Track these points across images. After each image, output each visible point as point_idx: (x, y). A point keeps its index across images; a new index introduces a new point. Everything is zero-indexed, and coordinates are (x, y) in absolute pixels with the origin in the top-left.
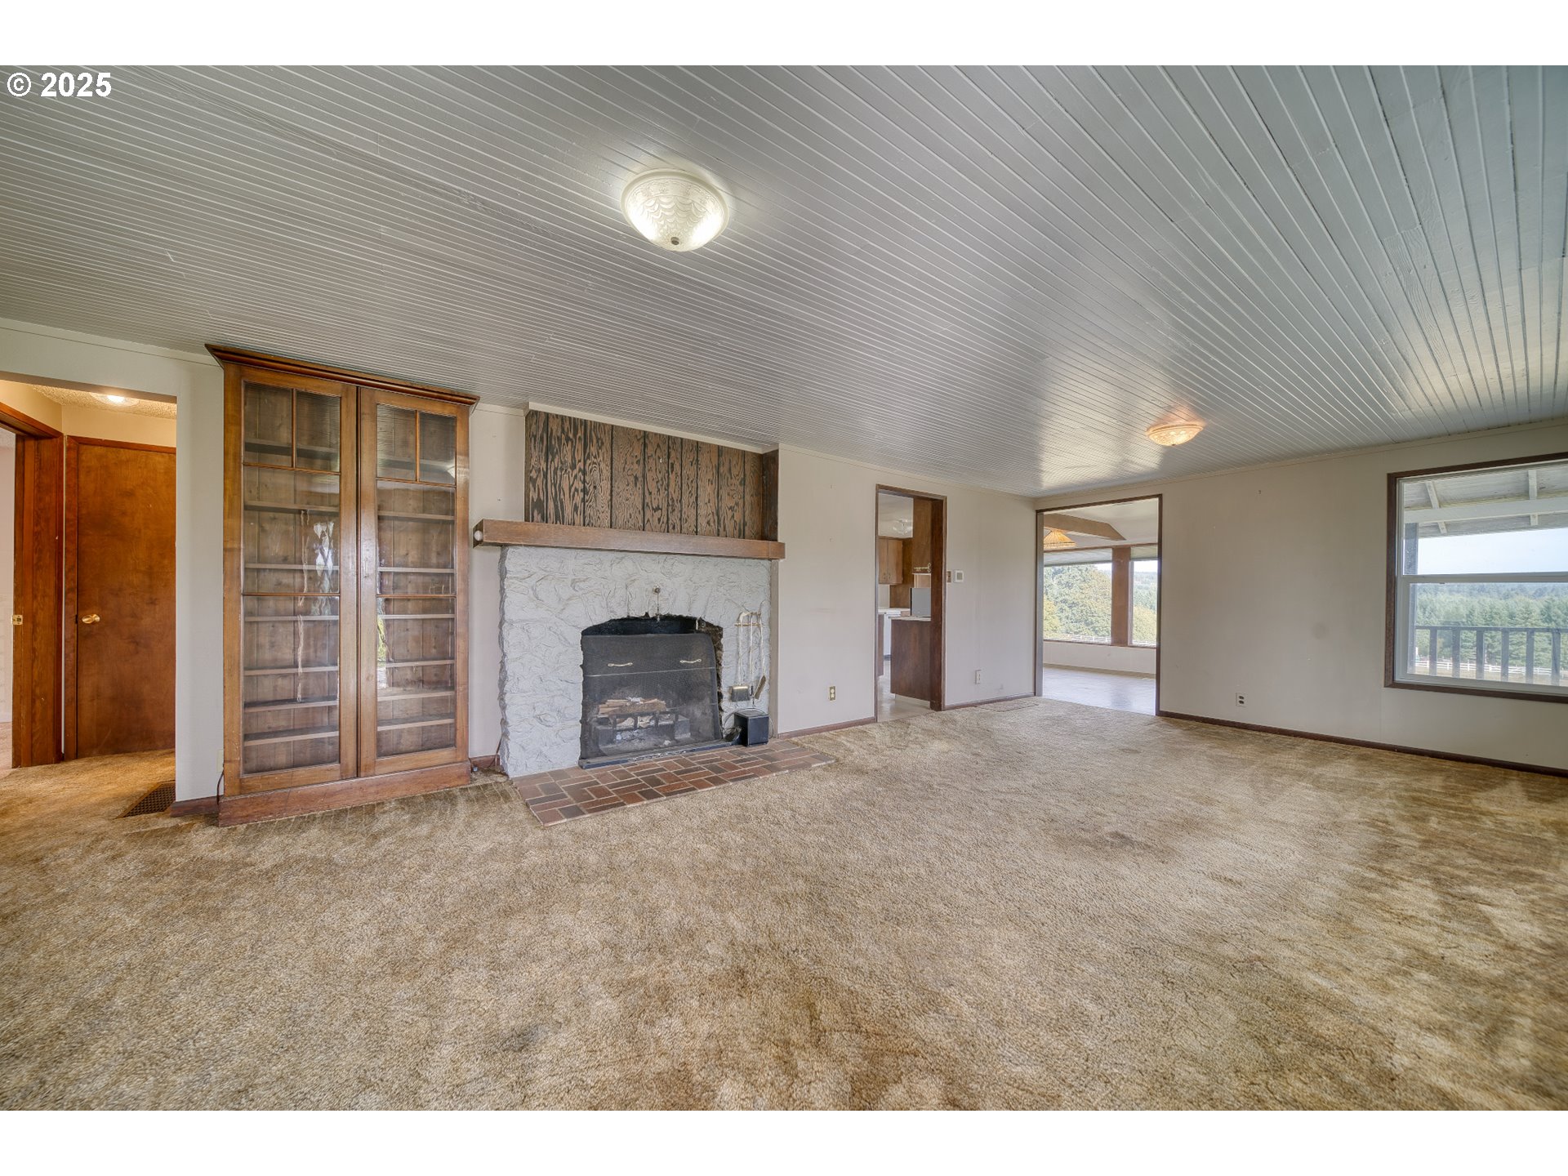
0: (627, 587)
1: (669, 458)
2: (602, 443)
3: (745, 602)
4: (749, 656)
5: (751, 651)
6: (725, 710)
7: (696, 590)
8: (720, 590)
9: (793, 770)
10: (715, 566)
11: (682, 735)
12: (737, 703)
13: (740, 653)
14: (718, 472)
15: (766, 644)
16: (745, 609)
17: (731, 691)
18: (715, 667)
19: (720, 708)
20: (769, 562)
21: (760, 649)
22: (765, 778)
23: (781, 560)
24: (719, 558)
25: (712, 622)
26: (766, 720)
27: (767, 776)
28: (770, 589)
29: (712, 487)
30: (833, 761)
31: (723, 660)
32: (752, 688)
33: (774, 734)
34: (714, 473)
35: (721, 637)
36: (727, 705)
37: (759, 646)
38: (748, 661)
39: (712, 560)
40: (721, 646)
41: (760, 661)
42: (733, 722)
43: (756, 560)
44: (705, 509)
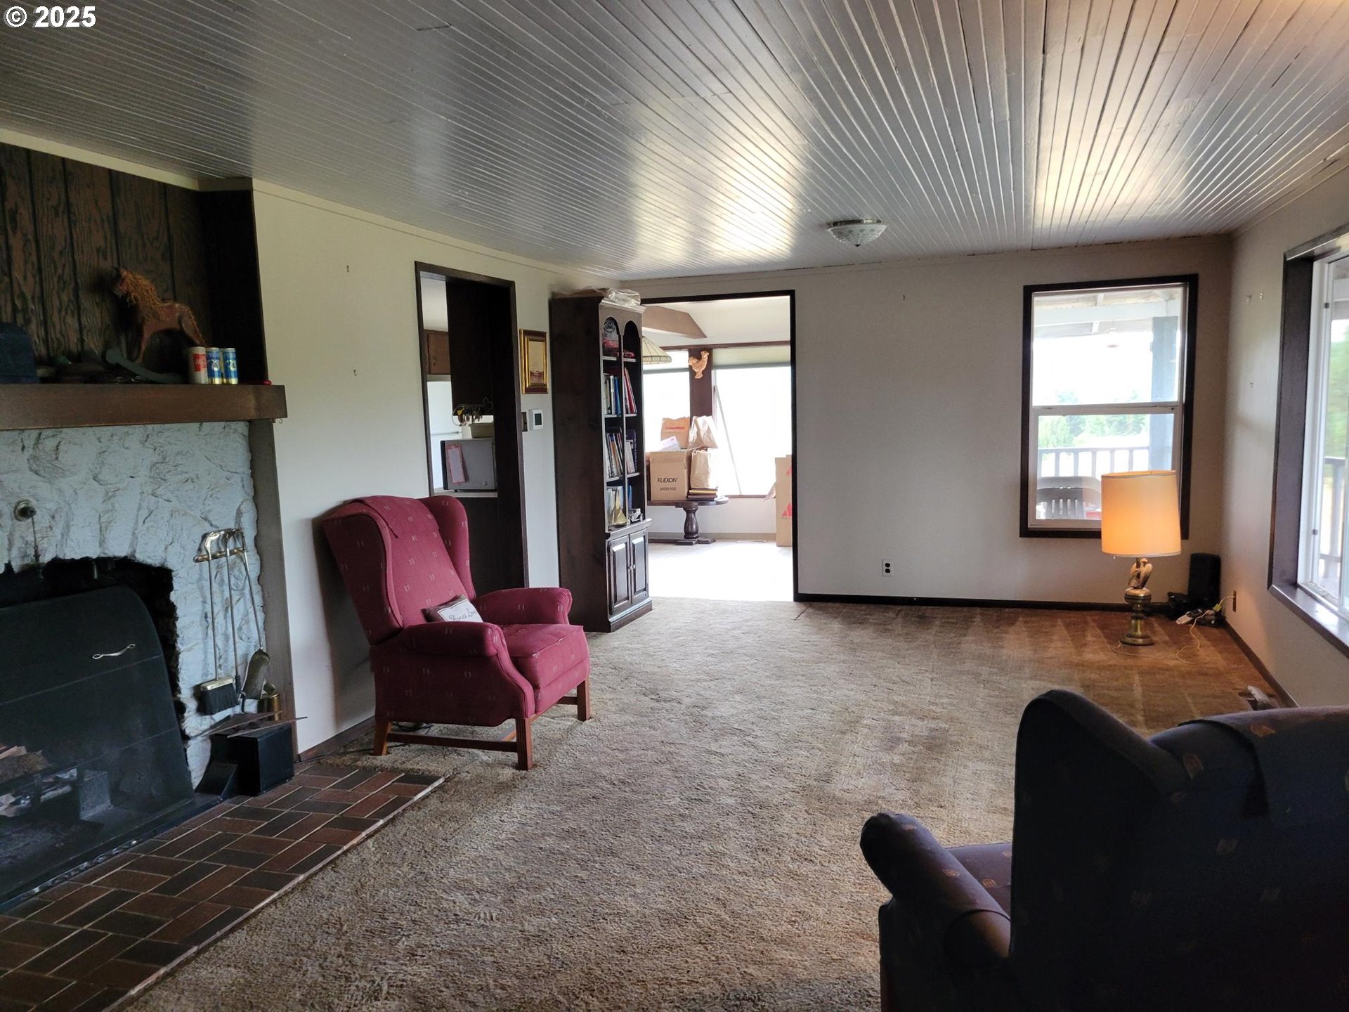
1: (3, 197)
3: (210, 511)
4: (225, 617)
5: (229, 606)
6: (192, 735)
7: (109, 499)
8: (158, 492)
9: (391, 816)
10: (143, 443)
11: (95, 808)
12: (214, 716)
13: (210, 615)
14: (116, 232)
15: (256, 588)
16: (211, 525)
17: (200, 693)
18: (162, 655)
19: (183, 732)
20: (247, 423)
21: (245, 600)
22: (353, 847)
23: (277, 420)
24: (150, 427)
25: (149, 561)
26: (287, 735)
27: (355, 842)
28: (253, 476)
29: (107, 265)
30: (441, 781)
31: (178, 636)
32: (237, 678)
33: (295, 758)
34: (108, 236)
35: (171, 588)
36: (195, 724)
37: (242, 595)
38: (226, 629)
39: (137, 431)
40: (172, 608)
41: (248, 622)
42: (208, 754)
43: (223, 424)
44: (95, 315)
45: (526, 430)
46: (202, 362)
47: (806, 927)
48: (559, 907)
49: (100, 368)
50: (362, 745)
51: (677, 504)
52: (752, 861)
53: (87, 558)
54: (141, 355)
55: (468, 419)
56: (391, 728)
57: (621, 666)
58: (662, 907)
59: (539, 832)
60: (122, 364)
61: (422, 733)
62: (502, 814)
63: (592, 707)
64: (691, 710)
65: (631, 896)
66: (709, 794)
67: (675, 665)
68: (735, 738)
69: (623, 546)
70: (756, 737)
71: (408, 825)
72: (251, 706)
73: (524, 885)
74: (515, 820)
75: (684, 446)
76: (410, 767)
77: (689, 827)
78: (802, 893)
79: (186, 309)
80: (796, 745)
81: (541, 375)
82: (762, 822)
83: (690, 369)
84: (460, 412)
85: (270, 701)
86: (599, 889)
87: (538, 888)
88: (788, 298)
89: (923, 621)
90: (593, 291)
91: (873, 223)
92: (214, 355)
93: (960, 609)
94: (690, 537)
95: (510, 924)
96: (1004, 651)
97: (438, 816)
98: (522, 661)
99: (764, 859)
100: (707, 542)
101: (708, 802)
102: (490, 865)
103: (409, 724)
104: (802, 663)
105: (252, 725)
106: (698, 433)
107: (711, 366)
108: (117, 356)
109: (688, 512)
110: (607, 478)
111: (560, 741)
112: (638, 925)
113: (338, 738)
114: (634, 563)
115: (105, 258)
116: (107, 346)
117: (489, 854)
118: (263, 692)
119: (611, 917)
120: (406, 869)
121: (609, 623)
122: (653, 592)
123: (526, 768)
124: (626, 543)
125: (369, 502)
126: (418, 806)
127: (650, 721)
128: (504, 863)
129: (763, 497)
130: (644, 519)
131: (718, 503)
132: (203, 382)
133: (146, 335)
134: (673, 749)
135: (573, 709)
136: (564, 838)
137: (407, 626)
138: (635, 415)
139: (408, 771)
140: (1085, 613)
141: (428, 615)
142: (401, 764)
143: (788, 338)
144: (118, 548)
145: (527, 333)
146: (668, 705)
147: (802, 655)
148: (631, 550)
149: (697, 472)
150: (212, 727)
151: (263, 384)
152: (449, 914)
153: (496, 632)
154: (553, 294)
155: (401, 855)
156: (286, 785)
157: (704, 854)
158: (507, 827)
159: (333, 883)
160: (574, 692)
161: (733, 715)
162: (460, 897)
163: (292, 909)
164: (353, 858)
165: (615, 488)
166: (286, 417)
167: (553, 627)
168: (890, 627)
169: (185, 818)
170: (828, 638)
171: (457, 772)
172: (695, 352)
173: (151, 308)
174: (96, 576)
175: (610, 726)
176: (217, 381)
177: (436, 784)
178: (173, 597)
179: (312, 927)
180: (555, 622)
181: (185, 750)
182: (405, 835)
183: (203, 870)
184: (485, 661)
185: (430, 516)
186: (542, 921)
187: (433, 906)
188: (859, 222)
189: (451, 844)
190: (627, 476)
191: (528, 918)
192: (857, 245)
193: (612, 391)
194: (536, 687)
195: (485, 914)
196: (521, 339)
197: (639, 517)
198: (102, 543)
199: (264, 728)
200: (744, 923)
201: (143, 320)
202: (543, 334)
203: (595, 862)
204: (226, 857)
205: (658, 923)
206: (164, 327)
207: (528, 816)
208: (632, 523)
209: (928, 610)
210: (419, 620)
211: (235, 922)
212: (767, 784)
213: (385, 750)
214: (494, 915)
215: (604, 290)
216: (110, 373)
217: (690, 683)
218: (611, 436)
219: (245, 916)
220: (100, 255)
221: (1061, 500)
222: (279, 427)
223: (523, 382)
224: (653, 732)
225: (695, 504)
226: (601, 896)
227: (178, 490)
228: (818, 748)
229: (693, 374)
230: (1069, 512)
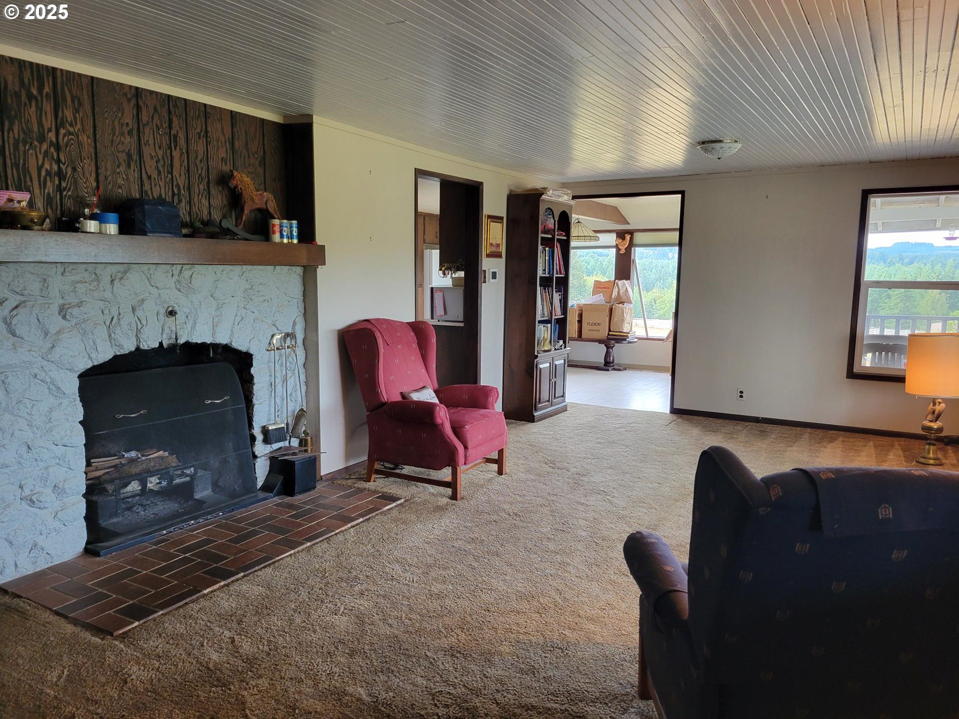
0: (134, 310)
1: (170, 127)
2: (80, 104)
3: (277, 320)
4: (283, 386)
5: (285, 380)
6: (259, 455)
7: (219, 309)
8: (247, 307)
9: (367, 517)
10: (240, 276)
11: (203, 492)
12: (273, 446)
13: (273, 384)
14: (233, 148)
15: (302, 370)
16: (278, 329)
17: (265, 431)
18: (244, 405)
19: (253, 453)
20: (303, 268)
21: (295, 377)
22: (342, 531)
23: (320, 267)
24: (245, 267)
25: (240, 348)
26: (313, 463)
27: (343, 529)
28: (304, 301)
29: (226, 168)
30: (402, 501)
31: (254, 394)
32: (287, 424)
33: (318, 477)
34: (228, 149)
35: (251, 365)
36: (261, 449)
37: (294, 374)
38: (283, 394)
39: (237, 269)
40: (252, 377)
41: (296, 391)
42: (268, 468)
43: (288, 267)
44: (219, 199)
45: (485, 282)
46: (277, 229)
47: (611, 613)
48: (456, 580)
49: (218, 230)
50: (360, 475)
51: (600, 341)
52: (587, 571)
53: (205, 343)
54: (242, 224)
55: (448, 274)
56: (377, 466)
57: (536, 444)
58: (520, 589)
59: (455, 537)
60: (230, 228)
61: (398, 471)
62: (435, 524)
63: (508, 466)
64: (574, 476)
65: (502, 580)
66: (571, 528)
67: (572, 447)
68: (599, 496)
69: (548, 365)
70: (614, 497)
71: (377, 524)
72: (295, 442)
73: (437, 566)
74: (442, 528)
75: (608, 301)
76: (385, 490)
77: (552, 546)
78: (614, 594)
79: (270, 196)
80: (640, 505)
81: (498, 245)
82: (601, 549)
83: (617, 246)
84: (443, 269)
85: (306, 441)
86: (483, 574)
87: (445, 569)
88: (680, 195)
89: (763, 434)
90: (537, 189)
91: (731, 142)
92: (285, 225)
93: (794, 428)
94: (608, 365)
95: (423, 585)
96: (818, 460)
97: (395, 520)
98: (458, 430)
99: (595, 570)
100: (619, 370)
101: (569, 532)
102: (420, 552)
103: (392, 466)
104: (662, 454)
105: (294, 454)
106: (619, 292)
107: (631, 244)
108: (228, 224)
109: (608, 348)
110: (539, 317)
111: (482, 486)
112: (502, 597)
113: (347, 469)
114: (555, 377)
115: (226, 164)
116: (224, 217)
117: (421, 545)
118: (303, 435)
119: (486, 590)
120: (369, 547)
121: (534, 416)
122: (569, 398)
123: (456, 499)
124: (550, 363)
125: (373, 322)
126: (384, 513)
127: (545, 480)
128: (428, 551)
129: (662, 340)
130: (565, 347)
131: (629, 342)
132: (277, 241)
133: (246, 211)
134: (555, 498)
135: (495, 467)
136: (469, 542)
137: (390, 401)
138: (563, 276)
139: (383, 493)
140: (894, 439)
141: (403, 395)
142: (381, 488)
143: (678, 227)
144: (222, 339)
145: (489, 217)
146: (559, 472)
147: (664, 449)
148: (553, 369)
149: (615, 320)
150: (271, 452)
151: (312, 243)
152: (389, 575)
153: (443, 409)
154: (511, 191)
155: (368, 539)
156: (311, 493)
157: (556, 562)
158: (436, 532)
159: (325, 550)
160: (495, 455)
161: (602, 482)
162: (397, 567)
163: (300, 560)
164: (340, 538)
165: (546, 325)
166: (325, 265)
167: (483, 411)
168: (735, 436)
169: (251, 504)
170: (686, 439)
171: (413, 496)
172: (621, 235)
173: (250, 195)
174: (211, 356)
175: (517, 480)
176: (285, 241)
177: (399, 502)
178: (253, 371)
179: (309, 572)
180: (486, 408)
181: (255, 464)
182: (374, 528)
183: (255, 533)
184: (434, 427)
185: (412, 334)
186: (444, 587)
187: (380, 569)
188: (720, 141)
189: (399, 537)
190: (554, 317)
191: (435, 584)
192: (719, 159)
193: (547, 258)
194: (466, 448)
195: (410, 578)
196: (485, 220)
197: (561, 346)
198: (213, 334)
199: (301, 456)
200: (571, 605)
201: (245, 201)
202: (502, 218)
203: (485, 558)
204: (271, 528)
205: (515, 598)
206: (257, 206)
207: (451, 527)
208: (555, 349)
209: (769, 427)
210: (399, 398)
211: (267, 563)
212: (612, 526)
213: (372, 479)
214: (415, 579)
215: (545, 189)
216: (225, 233)
217: (579, 459)
218: (545, 289)
219: (273, 560)
220: (223, 163)
221: (883, 353)
222: (321, 271)
223: (484, 250)
224: (544, 487)
225: (613, 342)
226: (483, 578)
227: (259, 306)
228: (656, 509)
229: (618, 250)
230: (889, 363)
